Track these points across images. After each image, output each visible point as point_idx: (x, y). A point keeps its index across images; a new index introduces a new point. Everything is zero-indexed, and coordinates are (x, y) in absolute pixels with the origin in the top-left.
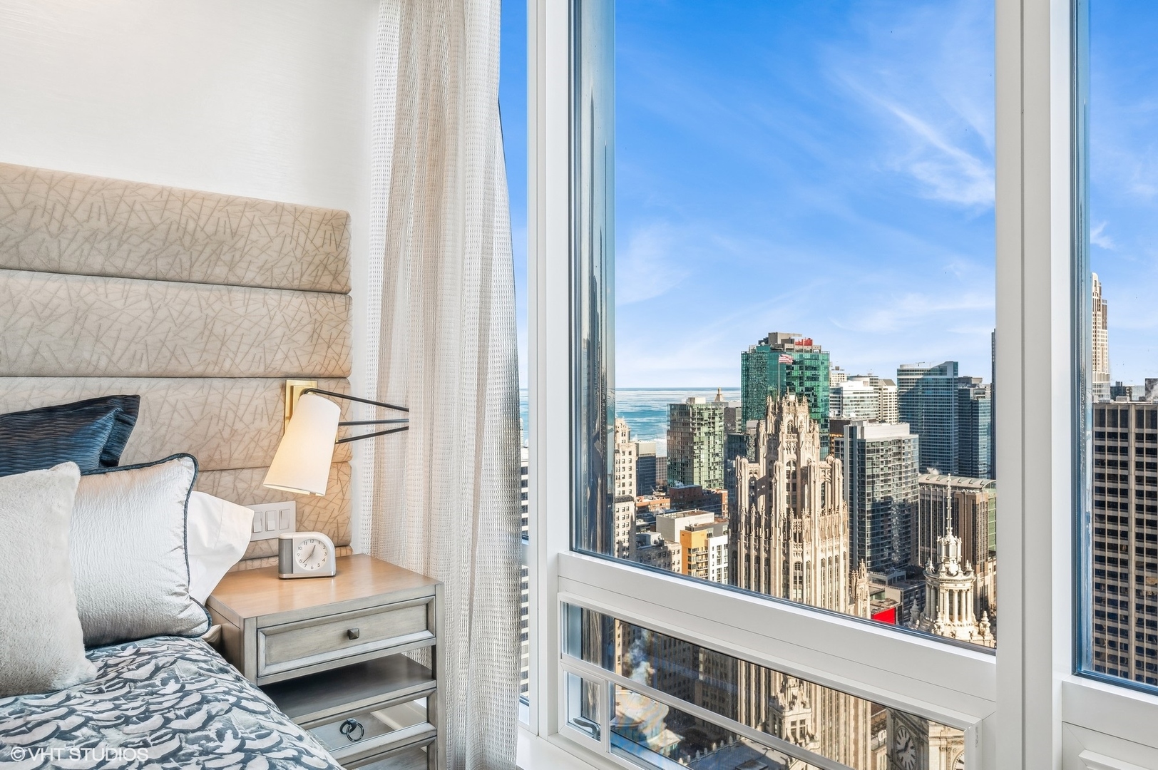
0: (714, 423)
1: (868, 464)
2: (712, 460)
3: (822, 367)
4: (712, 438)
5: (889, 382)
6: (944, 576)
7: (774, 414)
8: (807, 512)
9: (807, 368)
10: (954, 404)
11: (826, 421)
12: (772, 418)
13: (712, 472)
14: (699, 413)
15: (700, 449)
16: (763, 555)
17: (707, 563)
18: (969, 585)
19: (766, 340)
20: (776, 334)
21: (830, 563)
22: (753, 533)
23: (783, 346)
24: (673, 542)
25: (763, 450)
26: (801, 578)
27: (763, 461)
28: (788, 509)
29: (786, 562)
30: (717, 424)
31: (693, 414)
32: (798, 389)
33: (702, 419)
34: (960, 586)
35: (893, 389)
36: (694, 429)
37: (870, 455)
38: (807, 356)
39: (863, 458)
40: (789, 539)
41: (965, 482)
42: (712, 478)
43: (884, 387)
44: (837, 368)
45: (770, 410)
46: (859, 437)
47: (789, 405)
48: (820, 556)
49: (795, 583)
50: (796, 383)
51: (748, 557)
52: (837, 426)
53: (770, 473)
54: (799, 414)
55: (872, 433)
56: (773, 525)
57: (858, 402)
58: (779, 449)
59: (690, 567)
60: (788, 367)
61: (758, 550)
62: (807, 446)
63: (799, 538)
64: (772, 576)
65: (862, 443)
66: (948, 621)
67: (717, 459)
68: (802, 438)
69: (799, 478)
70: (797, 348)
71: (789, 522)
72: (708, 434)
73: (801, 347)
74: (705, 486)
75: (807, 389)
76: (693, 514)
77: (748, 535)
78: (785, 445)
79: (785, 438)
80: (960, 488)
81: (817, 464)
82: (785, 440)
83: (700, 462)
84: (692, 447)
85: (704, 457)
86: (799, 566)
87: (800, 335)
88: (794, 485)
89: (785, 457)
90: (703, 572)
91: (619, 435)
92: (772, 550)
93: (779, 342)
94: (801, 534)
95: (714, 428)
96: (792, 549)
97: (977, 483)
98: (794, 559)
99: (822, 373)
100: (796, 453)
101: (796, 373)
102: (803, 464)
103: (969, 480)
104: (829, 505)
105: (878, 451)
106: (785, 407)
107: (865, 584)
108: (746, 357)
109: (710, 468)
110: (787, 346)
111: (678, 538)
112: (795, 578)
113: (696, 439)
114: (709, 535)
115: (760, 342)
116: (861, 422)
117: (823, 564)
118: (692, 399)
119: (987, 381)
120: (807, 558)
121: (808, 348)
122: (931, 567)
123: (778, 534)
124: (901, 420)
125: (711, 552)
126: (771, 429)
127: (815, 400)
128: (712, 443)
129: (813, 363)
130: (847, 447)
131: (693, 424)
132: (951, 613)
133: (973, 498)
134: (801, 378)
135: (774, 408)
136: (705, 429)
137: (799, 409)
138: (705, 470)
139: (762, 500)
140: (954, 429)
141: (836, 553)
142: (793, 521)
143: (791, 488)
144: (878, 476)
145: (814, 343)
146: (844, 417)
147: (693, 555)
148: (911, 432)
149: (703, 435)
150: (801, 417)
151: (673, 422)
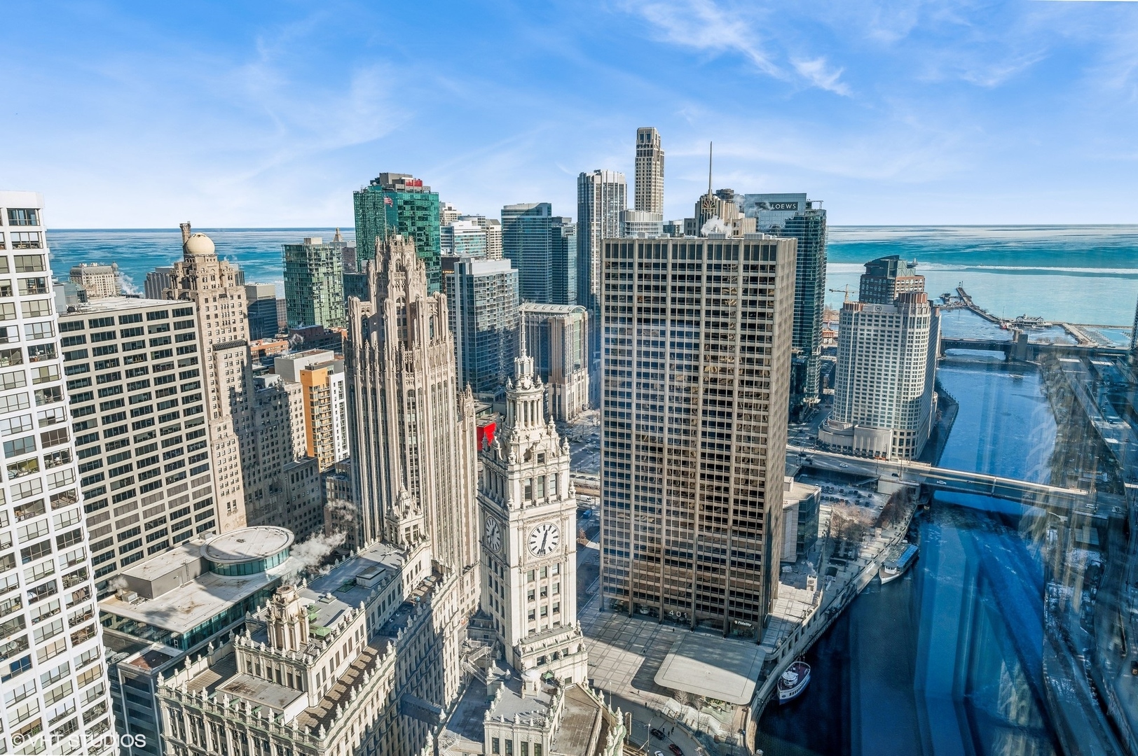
0: (332, 263)
1: (477, 297)
2: (332, 300)
3: (432, 208)
4: (331, 278)
5: (495, 222)
6: (520, 390)
7: (382, 253)
8: (417, 344)
9: (419, 208)
10: (549, 241)
11: (438, 258)
12: (380, 257)
13: (333, 312)
14: (316, 254)
15: (319, 289)
16: (379, 387)
17: (329, 399)
18: (540, 396)
19: (377, 180)
20: (386, 175)
21: (439, 387)
22: (368, 367)
23: (394, 186)
24: (293, 382)
25: (373, 289)
26: (414, 403)
27: (373, 299)
28: (400, 343)
29: (400, 392)
30: (335, 264)
31: (310, 255)
32: (411, 229)
33: (320, 260)
34: (532, 397)
35: (498, 228)
36: (311, 270)
37: (478, 289)
38: (418, 196)
39: (472, 291)
40: (401, 369)
41: (556, 308)
42: (333, 317)
43: (491, 226)
44: (450, 209)
45: (379, 249)
46: (467, 273)
47: (396, 244)
48: (431, 382)
49: (409, 408)
50: (408, 223)
51: (364, 389)
52: (448, 263)
53: (381, 309)
54: (406, 253)
55: (480, 269)
56: (386, 358)
57: (468, 239)
58: (389, 287)
59: (312, 404)
60: (400, 207)
61: (373, 383)
62: (415, 282)
63: (410, 368)
64: (388, 405)
65: (471, 278)
66: (524, 427)
67: (338, 299)
68: (410, 276)
69: (409, 313)
70: (408, 188)
71: (401, 355)
72: (327, 274)
73: (411, 188)
74: (326, 326)
75: (419, 229)
76: (313, 353)
77: (364, 369)
78: (394, 283)
79: (393, 276)
80: (553, 314)
81: (424, 298)
82: (394, 278)
83: (320, 302)
84: (311, 289)
85: (324, 298)
86: (412, 393)
87: (411, 176)
88: (405, 320)
89: (395, 293)
90: (325, 408)
91: (225, 278)
92: (387, 382)
93: (390, 182)
94: (412, 365)
95: (332, 268)
96: (405, 379)
97: (565, 308)
98: (407, 388)
99: (433, 213)
100: (405, 290)
101: (407, 213)
102: (412, 300)
103: (559, 306)
104: (437, 336)
105: (484, 285)
106: (392, 246)
107: (470, 403)
108: (357, 197)
109: (331, 308)
110: (398, 186)
111: (298, 378)
112: (409, 404)
113: (314, 280)
114: (330, 373)
115: (372, 182)
116: (469, 259)
117: (433, 389)
118: (308, 240)
119: (575, 221)
120: (418, 385)
121: (419, 189)
122: (510, 383)
123: (391, 366)
124: (505, 256)
125: (333, 388)
126: (380, 268)
127: (427, 239)
128: (331, 283)
129: (425, 204)
130: (457, 282)
131: (311, 265)
132: (526, 421)
133: (562, 322)
134: (412, 218)
135: (382, 247)
136: (323, 270)
137: (406, 248)
138: (326, 310)
139: (374, 335)
140: (548, 264)
141: (444, 378)
142: (404, 353)
143: (401, 323)
144: (485, 307)
145: (424, 185)
146: (456, 255)
147: (315, 393)
148: (512, 267)
149: (321, 275)
150: (408, 256)
151: (289, 264)
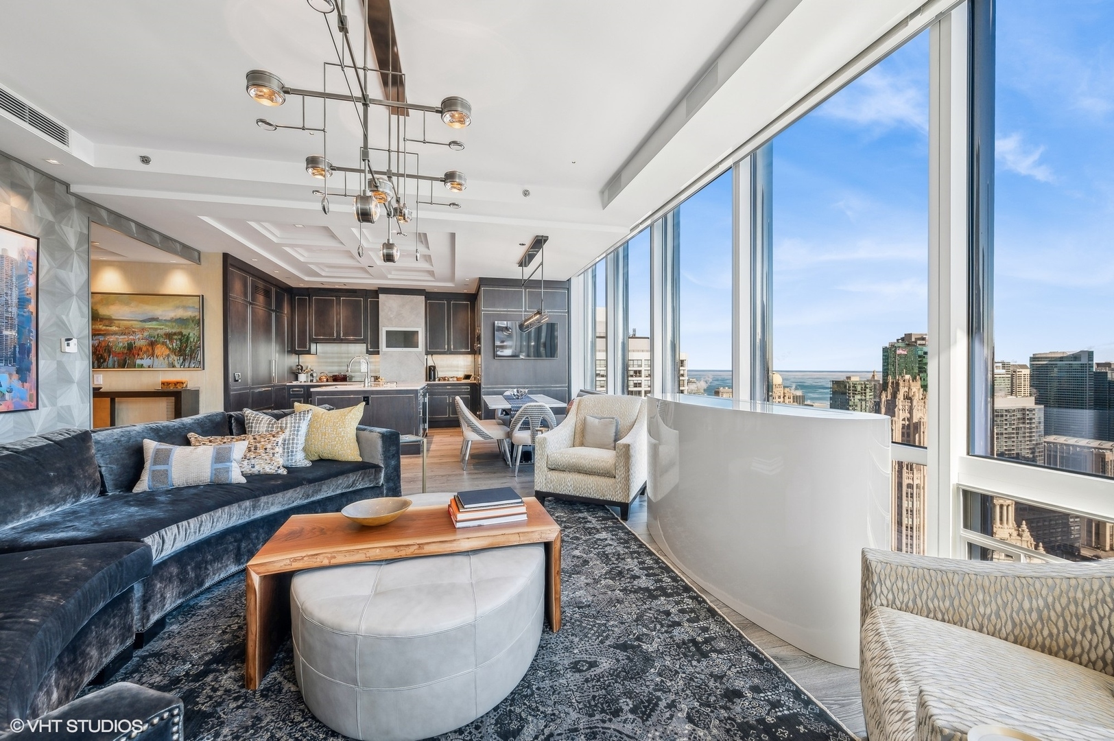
4: (863, 403)
5: (1024, 367)
7: (893, 387)
10: (1089, 383)
12: (890, 390)
14: (854, 387)
19: (903, 339)
20: (911, 335)
23: (916, 342)
25: (883, 410)
26: (912, 494)
29: (900, 484)
30: (868, 394)
31: (849, 387)
33: (856, 391)
35: (1027, 372)
41: (1094, 442)
43: (1018, 370)
45: (890, 384)
47: (904, 381)
49: (907, 497)
54: (912, 388)
55: (1002, 403)
58: (896, 410)
60: (920, 357)
62: (919, 408)
63: (910, 468)
68: (915, 403)
69: (910, 429)
72: (861, 400)
78: (901, 407)
80: (1090, 448)
82: (901, 404)
86: (910, 486)
88: (908, 435)
89: (901, 415)
91: (786, 398)
93: (913, 340)
94: (911, 466)
95: (865, 396)
96: (905, 475)
97: (1106, 444)
98: (905, 482)
100: (909, 413)
102: (915, 420)
103: (1098, 441)
105: (1002, 416)
106: (901, 383)
108: (885, 350)
110: (919, 342)
112: (907, 493)
113: (851, 403)
115: (898, 340)
118: (849, 378)
120: (916, 482)
126: (889, 397)
128: (864, 406)
131: (849, 393)
133: (1102, 455)
135: (893, 383)
136: (858, 397)
137: (913, 384)
140: (1088, 403)
143: (906, 436)
144: (1002, 434)
148: (1036, 404)
149: (856, 400)
150: (914, 389)
151: (834, 393)
